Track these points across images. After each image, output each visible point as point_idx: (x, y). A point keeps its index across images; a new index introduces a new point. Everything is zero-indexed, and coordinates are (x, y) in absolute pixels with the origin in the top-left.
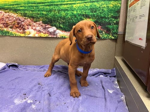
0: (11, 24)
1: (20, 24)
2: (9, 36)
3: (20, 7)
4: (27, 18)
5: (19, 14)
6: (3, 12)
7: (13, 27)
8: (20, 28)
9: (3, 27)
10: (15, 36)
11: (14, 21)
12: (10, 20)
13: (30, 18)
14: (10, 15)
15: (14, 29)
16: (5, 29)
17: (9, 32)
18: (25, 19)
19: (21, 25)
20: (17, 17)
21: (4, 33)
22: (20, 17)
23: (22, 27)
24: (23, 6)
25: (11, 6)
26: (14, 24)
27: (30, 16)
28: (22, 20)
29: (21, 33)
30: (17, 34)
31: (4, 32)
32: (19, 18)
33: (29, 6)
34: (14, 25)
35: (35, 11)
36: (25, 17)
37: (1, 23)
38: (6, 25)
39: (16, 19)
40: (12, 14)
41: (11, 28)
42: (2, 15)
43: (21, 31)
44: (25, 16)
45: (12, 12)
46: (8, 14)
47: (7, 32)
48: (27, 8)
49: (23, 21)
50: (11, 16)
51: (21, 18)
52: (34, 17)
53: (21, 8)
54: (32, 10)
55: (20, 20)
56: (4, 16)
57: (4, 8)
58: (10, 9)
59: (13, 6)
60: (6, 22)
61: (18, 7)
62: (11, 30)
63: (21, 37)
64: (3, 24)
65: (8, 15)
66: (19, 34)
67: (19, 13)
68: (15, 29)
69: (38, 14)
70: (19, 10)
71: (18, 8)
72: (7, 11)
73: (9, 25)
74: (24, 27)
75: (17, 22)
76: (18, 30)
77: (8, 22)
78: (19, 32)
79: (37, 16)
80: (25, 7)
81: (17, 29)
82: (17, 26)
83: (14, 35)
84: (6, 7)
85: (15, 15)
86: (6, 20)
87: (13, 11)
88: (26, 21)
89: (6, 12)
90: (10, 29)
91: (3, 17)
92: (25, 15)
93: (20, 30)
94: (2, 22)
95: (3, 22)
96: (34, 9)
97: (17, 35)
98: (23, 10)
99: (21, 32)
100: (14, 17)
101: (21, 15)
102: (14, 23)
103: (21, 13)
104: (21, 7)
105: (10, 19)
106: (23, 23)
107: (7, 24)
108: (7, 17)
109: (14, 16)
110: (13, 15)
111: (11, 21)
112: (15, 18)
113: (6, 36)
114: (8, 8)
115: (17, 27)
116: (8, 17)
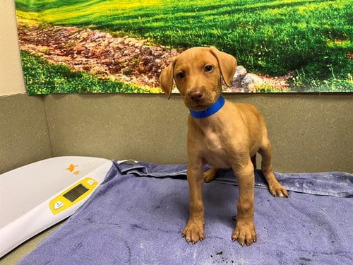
0: (127, 65)
1: (149, 62)
2: (122, 94)
3: (153, 21)
4: (169, 47)
5: (149, 39)
6: (108, 35)
7: (132, 71)
8: (150, 74)
9: (106, 73)
10: (138, 94)
11: (137, 58)
12: (126, 55)
13: (176, 47)
14: (126, 42)
15: (134, 77)
16: (113, 78)
17: (120, 85)
18: (164, 50)
19: (153, 65)
20: (144, 47)
21: (109, 87)
22: (150, 47)
23: (156, 72)
24: (163, 18)
25: (131, 21)
26: (134, 65)
27: (177, 41)
28: (155, 54)
30: (143, 87)
31: (109, 84)
32: (149, 48)
33: (177, 19)
34: (134, 66)
35: (192, 29)
36: (164, 47)
37: (103, 63)
38: (115, 67)
39: (141, 51)
40: (130, 39)
41: (126, 73)
42: (106, 42)
43: (153, 80)
44: (165, 43)
45: (131, 34)
46: (120, 40)
47: (118, 84)
48: (170, 24)
49: (159, 56)
50: (128, 45)
51: (153, 48)
52: (187, 44)
53: (155, 24)
54: (184, 26)
55: (150, 53)
56: (110, 45)
57: (112, 25)
58: (127, 28)
59: (136, 20)
60: (114, 59)
61: (149, 21)
62: (128, 79)
63: (151, 95)
64: (108, 64)
65: (121, 43)
66: (148, 88)
67: (150, 36)
68: (137, 77)
69: (200, 36)
70: (151, 29)
71: (148, 25)
72: (118, 32)
73: (124, 67)
74: (160, 71)
75: (144, 59)
76: (145, 78)
77: (121, 60)
78: (146, 83)
79: (195, 42)
80: (166, 20)
81: (143, 75)
82: (143, 68)
83: (136, 91)
84: (117, 22)
85: (139, 43)
86: (116, 56)
87: (134, 33)
88: (167, 54)
89: (115, 36)
90: (124, 77)
91: (108, 49)
92: (165, 41)
93: (150, 77)
94: (104, 61)
95: (107, 60)
96: (188, 25)
97: (141, 92)
98: (160, 28)
99: (153, 83)
100: (137, 47)
101: (155, 42)
102: (136, 62)
103: (154, 37)
104: (157, 20)
105: (126, 52)
106: (158, 61)
107: (117, 64)
108: (118, 48)
109: (136, 45)
110: (133, 41)
111: (127, 58)
112: (137, 51)
113: (114, 93)
114: (121, 24)
115: (141, 72)
116: (121, 46)
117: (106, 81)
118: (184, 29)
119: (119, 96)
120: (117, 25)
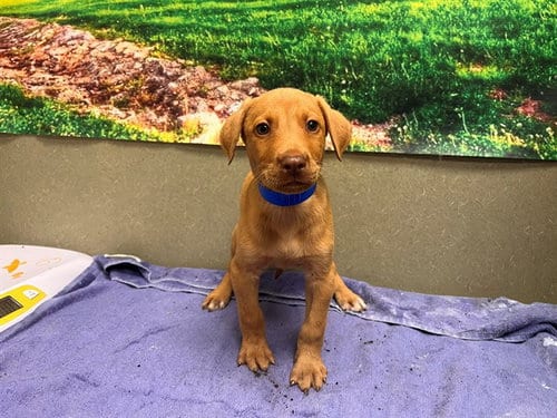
0: (122, 90)
1: (158, 88)
2: (111, 140)
3: (165, 14)
4: (191, 63)
5: (157, 45)
6: (89, 35)
7: (128, 101)
8: (159, 108)
9: (86, 103)
10: (139, 141)
11: (137, 78)
12: (119, 72)
13: (204, 63)
14: (119, 49)
15: (132, 112)
16: (96, 111)
17: (109, 124)
18: (183, 67)
19: (164, 93)
20: (150, 59)
21: (90, 128)
22: (160, 60)
23: (169, 104)
24: (180, 10)
25: (126, 12)
26: (133, 90)
27: (206, 53)
28: (169, 74)
29: (161, 127)
30: (147, 131)
31: (89, 122)
32: (157, 63)
33: (205, 12)
34: (133, 92)
35: (230, 32)
36: (183, 61)
37: (80, 85)
38: (101, 94)
39: (144, 66)
40: (126, 44)
41: (120, 105)
42: (85, 48)
43: (164, 119)
44: (185, 55)
45: (128, 36)
46: (108, 44)
47: (105, 122)
48: (194, 21)
49: (175, 78)
50: (123, 54)
51: (165, 63)
52: (222, 58)
53: (169, 20)
54: (218, 26)
55: (160, 72)
56: (92, 53)
57: (95, 18)
58: (121, 25)
59: (135, 11)
60: (99, 79)
61: (157, 14)
62: (122, 114)
63: (160, 144)
64: (88, 87)
65: (110, 50)
66: (155, 132)
67: (159, 41)
68: (137, 113)
69: (244, 46)
70: (162, 28)
71: (157, 21)
72: (105, 31)
73: (114, 93)
74: (176, 103)
75: (148, 82)
76: (151, 114)
77: (109, 81)
78: (153, 124)
79: (236, 56)
80: (186, 13)
81: (148, 109)
82: (147, 97)
83: (134, 137)
84: (104, 12)
85: (140, 51)
86: (101, 74)
87: (133, 34)
88: (189, 74)
89: (100, 38)
90: (116, 111)
91: (88, 59)
92: (184, 51)
93: (160, 114)
94: (81, 81)
95: (87, 80)
96: (224, 26)
97: (143, 138)
98: (177, 28)
99: (163, 124)
100: (137, 60)
101: (168, 53)
102: (136, 85)
103: (167, 43)
104: (171, 13)
105: (119, 67)
106: (172, 85)
107: (103, 87)
108: (105, 59)
109: (137, 55)
110: (130, 48)
111: (120, 77)
112: (138, 65)
113: (98, 139)
114: (109, 17)
115: (144, 104)
116: (111, 56)
117: (85, 116)
118: (216, 32)
119: (107, 145)
120: (102, 18)
